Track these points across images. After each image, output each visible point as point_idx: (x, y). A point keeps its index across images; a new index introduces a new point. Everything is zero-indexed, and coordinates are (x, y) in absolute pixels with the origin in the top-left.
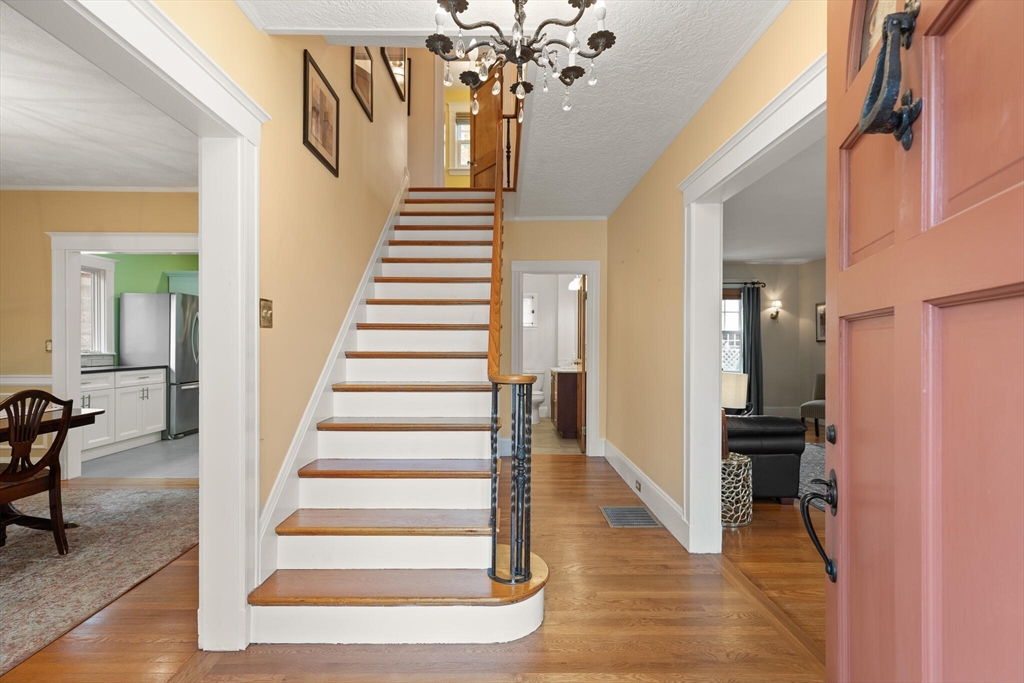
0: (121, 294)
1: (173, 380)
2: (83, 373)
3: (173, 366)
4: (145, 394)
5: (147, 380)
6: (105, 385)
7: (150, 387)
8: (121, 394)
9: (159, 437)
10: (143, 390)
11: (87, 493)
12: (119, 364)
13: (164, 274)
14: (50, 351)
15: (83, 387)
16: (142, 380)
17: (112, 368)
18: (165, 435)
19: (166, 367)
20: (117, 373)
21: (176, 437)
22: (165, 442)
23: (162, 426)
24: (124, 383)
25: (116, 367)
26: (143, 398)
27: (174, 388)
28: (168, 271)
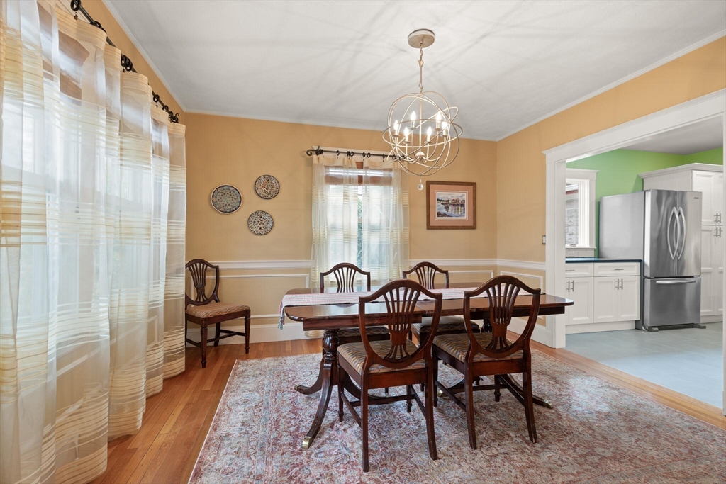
0: (601, 198)
1: (647, 274)
2: (567, 262)
3: (647, 261)
4: (620, 285)
5: (621, 272)
6: (586, 273)
7: (624, 278)
8: (599, 282)
9: (633, 326)
10: (618, 281)
11: (566, 368)
12: (599, 256)
13: (638, 177)
14: (544, 244)
15: (567, 273)
16: (617, 272)
17: (593, 259)
18: (639, 325)
19: (640, 261)
20: (595, 264)
21: (650, 329)
22: (639, 332)
23: (637, 316)
24: (601, 273)
25: (596, 259)
26: (618, 288)
27: (648, 282)
28: (642, 173)
